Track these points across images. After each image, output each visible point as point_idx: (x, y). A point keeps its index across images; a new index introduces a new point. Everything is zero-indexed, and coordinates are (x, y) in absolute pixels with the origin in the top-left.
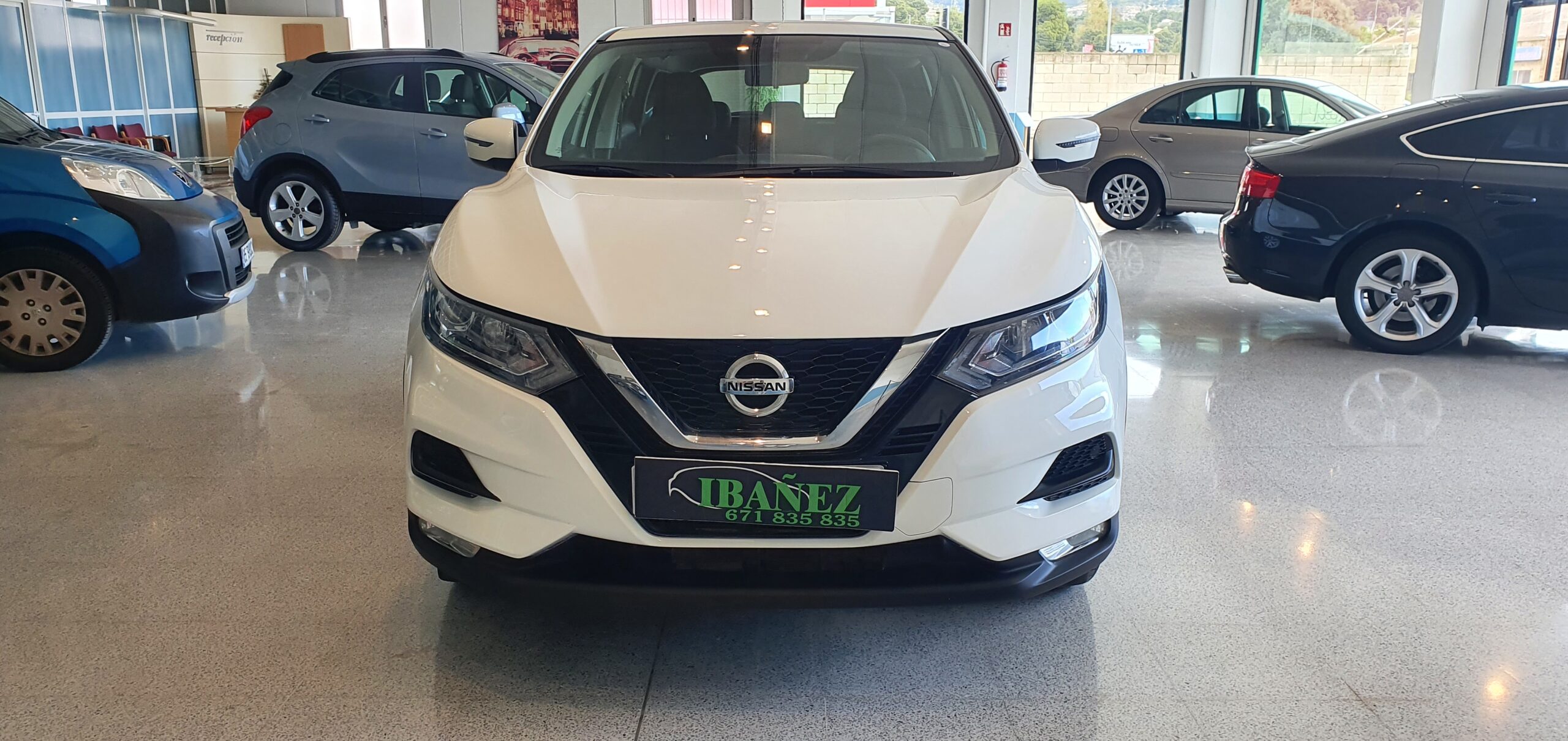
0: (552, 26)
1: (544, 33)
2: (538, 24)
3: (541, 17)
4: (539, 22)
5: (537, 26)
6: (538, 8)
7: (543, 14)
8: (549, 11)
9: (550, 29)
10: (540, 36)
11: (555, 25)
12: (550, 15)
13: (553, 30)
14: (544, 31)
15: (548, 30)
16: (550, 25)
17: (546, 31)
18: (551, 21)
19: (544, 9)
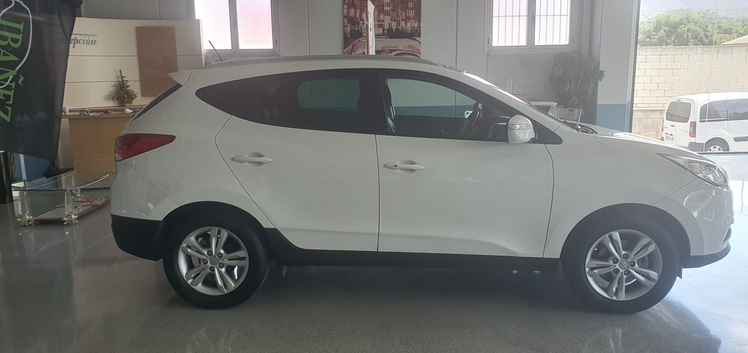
0: (396, 25)
1: (388, 32)
2: (383, 23)
3: (385, 17)
4: (383, 21)
5: (381, 26)
6: (383, 8)
7: (387, 13)
8: (393, 10)
9: (394, 28)
10: (383, 34)
11: (398, 24)
12: (394, 14)
13: (396, 29)
14: (388, 30)
15: (392, 29)
16: (394, 24)
17: (390, 30)
18: (395, 20)
19: (389, 8)
